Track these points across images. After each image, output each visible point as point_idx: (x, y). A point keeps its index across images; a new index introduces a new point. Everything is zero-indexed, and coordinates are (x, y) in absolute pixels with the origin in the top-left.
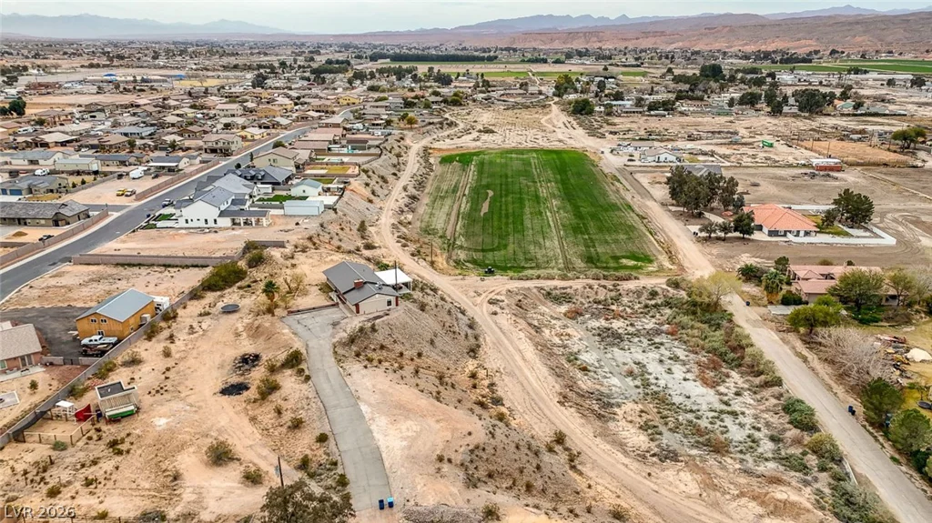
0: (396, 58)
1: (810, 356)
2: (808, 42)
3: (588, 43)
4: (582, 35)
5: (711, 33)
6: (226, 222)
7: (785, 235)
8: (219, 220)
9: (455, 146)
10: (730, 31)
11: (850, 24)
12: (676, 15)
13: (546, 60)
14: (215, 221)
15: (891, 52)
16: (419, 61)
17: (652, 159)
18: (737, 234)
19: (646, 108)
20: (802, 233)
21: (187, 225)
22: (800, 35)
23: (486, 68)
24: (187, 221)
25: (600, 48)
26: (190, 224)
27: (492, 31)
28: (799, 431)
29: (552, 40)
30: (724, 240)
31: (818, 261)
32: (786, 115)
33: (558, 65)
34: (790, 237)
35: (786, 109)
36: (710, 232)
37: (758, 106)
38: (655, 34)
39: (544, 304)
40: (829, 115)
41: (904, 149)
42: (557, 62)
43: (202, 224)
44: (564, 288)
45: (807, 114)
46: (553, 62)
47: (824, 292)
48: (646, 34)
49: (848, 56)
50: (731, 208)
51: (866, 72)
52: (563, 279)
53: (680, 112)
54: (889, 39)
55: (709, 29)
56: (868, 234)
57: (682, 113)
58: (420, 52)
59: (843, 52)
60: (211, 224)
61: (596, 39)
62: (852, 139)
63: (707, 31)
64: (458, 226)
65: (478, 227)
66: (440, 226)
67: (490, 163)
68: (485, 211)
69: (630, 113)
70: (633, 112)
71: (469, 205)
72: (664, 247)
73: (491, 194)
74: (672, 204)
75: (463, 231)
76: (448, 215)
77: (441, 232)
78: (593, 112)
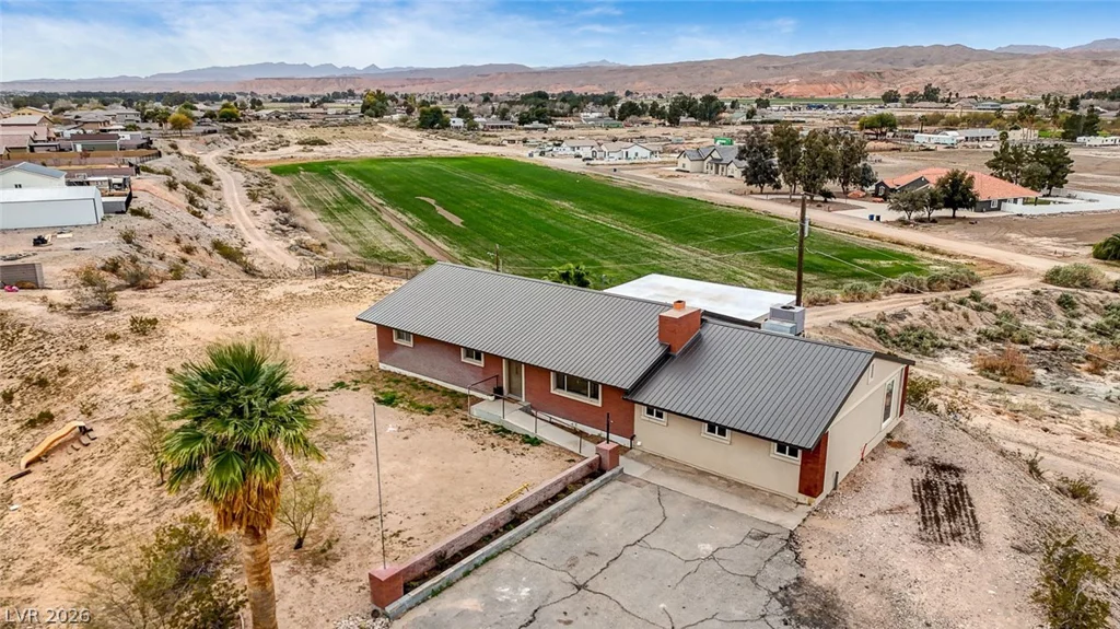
2: (593, 88)
4: (334, 80)
7: (999, 209)
17: (618, 155)
20: (1019, 202)
30: (933, 220)
32: (687, 124)
35: (682, 120)
36: (908, 211)
37: (644, 119)
38: (423, 81)
40: (729, 124)
45: (706, 124)
48: (413, 81)
49: (645, 95)
53: (559, 126)
57: (564, 127)
59: (638, 94)
61: (352, 87)
63: (480, 78)
64: (439, 244)
65: (481, 241)
66: (397, 247)
67: (368, 170)
68: (457, 221)
69: (497, 127)
70: (501, 127)
71: (410, 215)
72: (870, 237)
73: (432, 202)
74: (752, 193)
75: (464, 250)
76: (391, 230)
77: (414, 255)
78: (448, 126)
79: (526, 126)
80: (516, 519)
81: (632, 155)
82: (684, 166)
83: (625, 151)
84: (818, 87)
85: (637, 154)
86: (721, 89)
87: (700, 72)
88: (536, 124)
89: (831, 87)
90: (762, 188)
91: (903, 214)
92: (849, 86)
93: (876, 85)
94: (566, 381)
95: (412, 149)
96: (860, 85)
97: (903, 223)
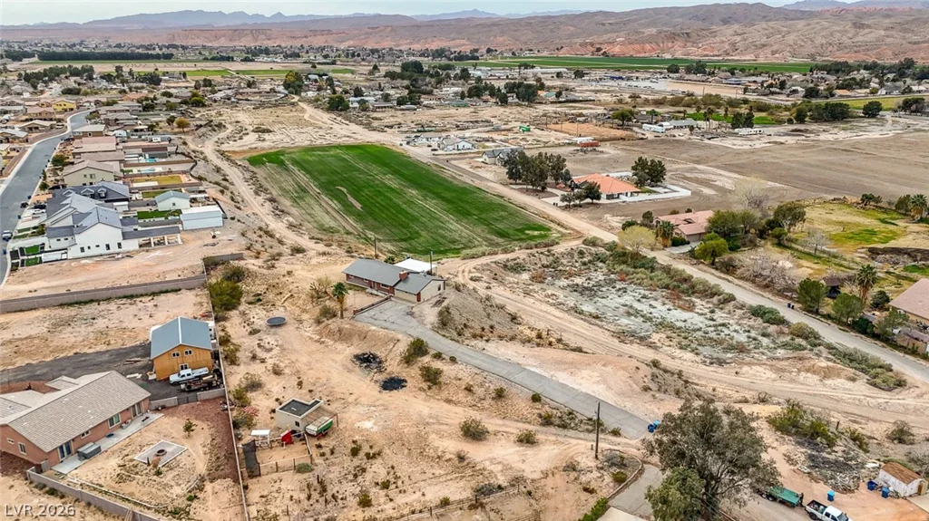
0: (45, 57)
1: (730, 278)
2: (462, 42)
3: (257, 41)
4: (248, 32)
5: (376, 33)
6: (132, 245)
7: (618, 197)
8: (123, 243)
9: (247, 148)
10: (392, 31)
11: (489, 26)
12: (331, 14)
13: (232, 58)
14: (119, 245)
15: (531, 50)
16: (78, 59)
17: (453, 147)
18: (589, 200)
19: (395, 103)
20: (629, 194)
21: (83, 254)
22: (453, 35)
23: (171, 67)
24: (82, 250)
25: (279, 46)
26: (87, 253)
27: (136, 26)
28: (776, 326)
29: (217, 38)
30: (580, 206)
31: (669, 212)
32: (511, 104)
33: (249, 63)
34: (623, 198)
35: (510, 100)
36: (570, 201)
37: (484, 98)
38: (323, 32)
39: (508, 275)
40: (541, 103)
41: (620, 127)
42: (246, 60)
43: (103, 250)
44: (515, 259)
45: (527, 103)
46: (242, 60)
47: (704, 231)
48: (315, 33)
49: (502, 53)
50: (560, 181)
51: (533, 67)
52: (506, 252)
53: (425, 106)
54: (523, 38)
55: (372, 28)
56: (667, 190)
57: (427, 107)
58: (68, 50)
59: (496, 51)
60: (114, 249)
61: (264, 37)
62: (579, 121)
63: (370, 30)
64: (351, 222)
65: (371, 221)
66: (333, 224)
67: (304, 161)
68: (358, 206)
69: (382, 107)
70: (385, 107)
71: (335, 202)
72: (543, 217)
73: (345, 190)
74: (511, 183)
75: (362, 226)
76: (328, 213)
77: (341, 229)
78: (349, 108)
79: (402, 107)
80: (373, 305)
81: (461, 147)
82: (485, 159)
83: (456, 145)
84: (637, 47)
85: (464, 146)
86: (562, 48)
89: (648, 46)
90: (516, 181)
91: (566, 203)
92: (661, 45)
93: (682, 44)
94: (383, 285)
95: (327, 137)
96: (670, 45)
97: (566, 208)
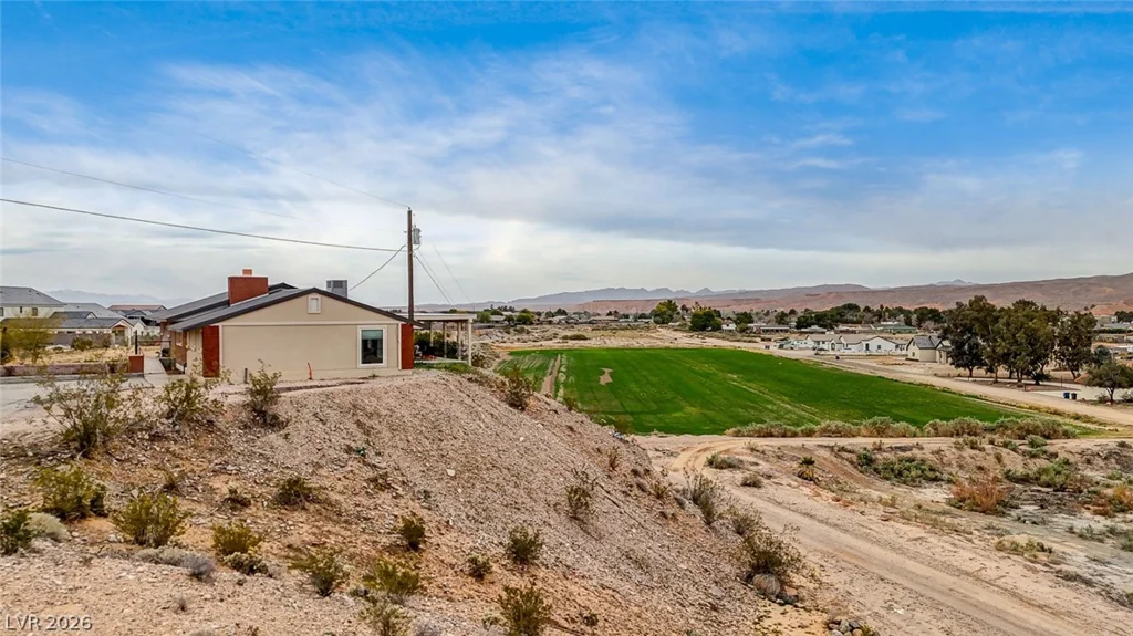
5: (816, 300)
17: (857, 347)
19: (793, 325)
38: (749, 301)
44: (903, 449)
48: (740, 302)
68: (606, 381)
69: (771, 330)
70: (777, 331)
72: (1030, 408)
73: (609, 371)
74: (959, 376)
78: (720, 329)
79: (803, 330)
81: (873, 348)
82: (914, 354)
83: (864, 343)
85: (879, 347)
87: (1073, 290)
88: (815, 327)
90: (971, 371)
91: (1106, 392)
97: (1102, 401)
